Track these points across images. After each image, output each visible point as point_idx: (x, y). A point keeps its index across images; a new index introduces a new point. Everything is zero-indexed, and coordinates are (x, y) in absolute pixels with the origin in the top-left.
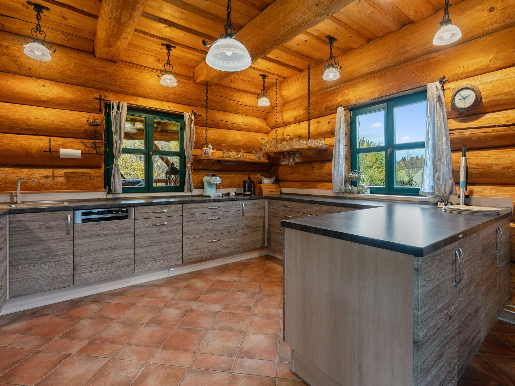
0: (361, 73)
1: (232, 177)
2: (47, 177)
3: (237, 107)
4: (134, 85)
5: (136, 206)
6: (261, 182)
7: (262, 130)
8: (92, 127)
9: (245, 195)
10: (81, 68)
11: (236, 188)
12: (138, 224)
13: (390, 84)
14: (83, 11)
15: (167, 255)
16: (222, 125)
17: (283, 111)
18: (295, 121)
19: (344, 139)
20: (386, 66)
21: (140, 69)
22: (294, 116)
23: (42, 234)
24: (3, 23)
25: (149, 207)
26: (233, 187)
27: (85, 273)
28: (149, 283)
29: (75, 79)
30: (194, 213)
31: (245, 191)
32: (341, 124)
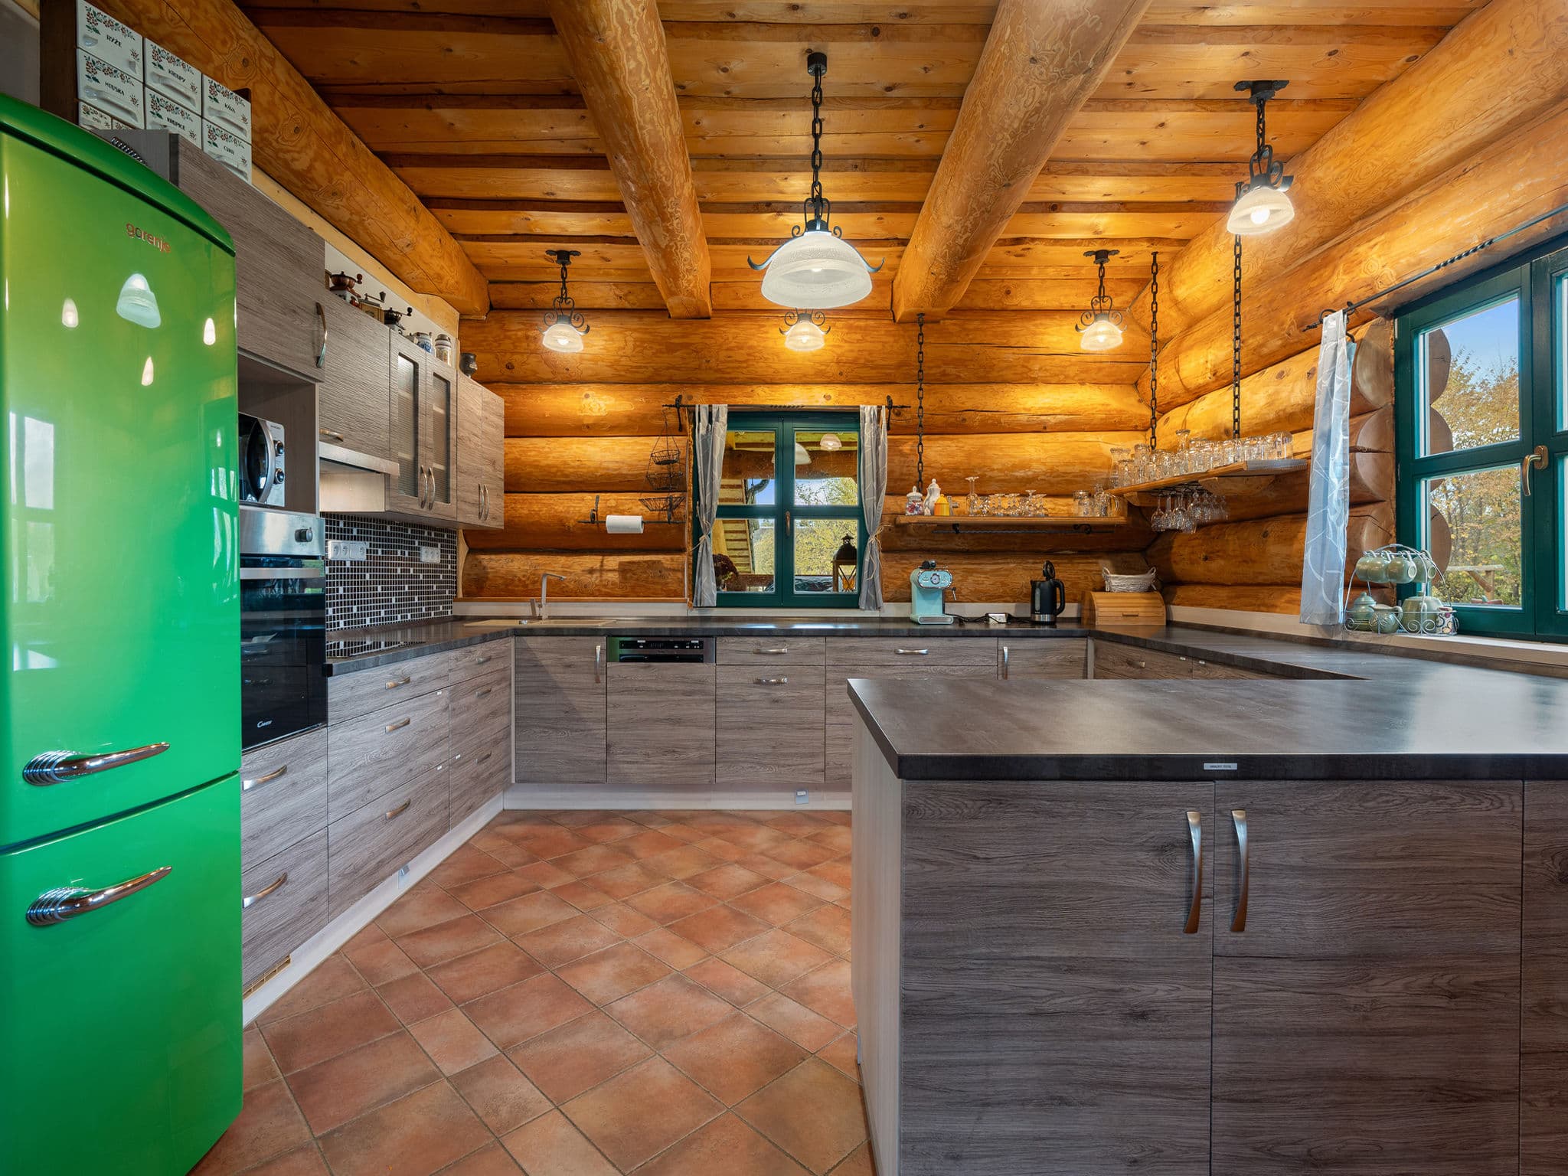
0: (1423, 165)
1: (1006, 570)
2: (591, 571)
3: (1026, 364)
4: (746, 361)
5: (719, 636)
6: (1104, 587)
7: (1120, 423)
8: (665, 466)
9: (1035, 623)
10: (645, 348)
11: (1014, 602)
12: (725, 676)
13: (1520, 186)
14: (627, 237)
15: (784, 755)
16: (977, 423)
17: (1180, 353)
18: (1217, 380)
19: (1344, 430)
20: (1518, 113)
21: (756, 321)
22: (1209, 366)
23: (560, 677)
24: (533, 296)
25: (747, 639)
26: (1008, 599)
27: (624, 762)
28: (748, 813)
29: (637, 372)
30: (855, 662)
31: (1033, 611)
32: (1336, 376)
